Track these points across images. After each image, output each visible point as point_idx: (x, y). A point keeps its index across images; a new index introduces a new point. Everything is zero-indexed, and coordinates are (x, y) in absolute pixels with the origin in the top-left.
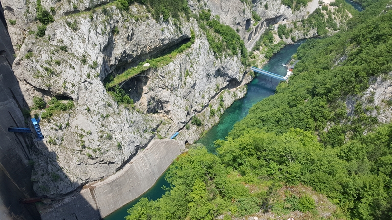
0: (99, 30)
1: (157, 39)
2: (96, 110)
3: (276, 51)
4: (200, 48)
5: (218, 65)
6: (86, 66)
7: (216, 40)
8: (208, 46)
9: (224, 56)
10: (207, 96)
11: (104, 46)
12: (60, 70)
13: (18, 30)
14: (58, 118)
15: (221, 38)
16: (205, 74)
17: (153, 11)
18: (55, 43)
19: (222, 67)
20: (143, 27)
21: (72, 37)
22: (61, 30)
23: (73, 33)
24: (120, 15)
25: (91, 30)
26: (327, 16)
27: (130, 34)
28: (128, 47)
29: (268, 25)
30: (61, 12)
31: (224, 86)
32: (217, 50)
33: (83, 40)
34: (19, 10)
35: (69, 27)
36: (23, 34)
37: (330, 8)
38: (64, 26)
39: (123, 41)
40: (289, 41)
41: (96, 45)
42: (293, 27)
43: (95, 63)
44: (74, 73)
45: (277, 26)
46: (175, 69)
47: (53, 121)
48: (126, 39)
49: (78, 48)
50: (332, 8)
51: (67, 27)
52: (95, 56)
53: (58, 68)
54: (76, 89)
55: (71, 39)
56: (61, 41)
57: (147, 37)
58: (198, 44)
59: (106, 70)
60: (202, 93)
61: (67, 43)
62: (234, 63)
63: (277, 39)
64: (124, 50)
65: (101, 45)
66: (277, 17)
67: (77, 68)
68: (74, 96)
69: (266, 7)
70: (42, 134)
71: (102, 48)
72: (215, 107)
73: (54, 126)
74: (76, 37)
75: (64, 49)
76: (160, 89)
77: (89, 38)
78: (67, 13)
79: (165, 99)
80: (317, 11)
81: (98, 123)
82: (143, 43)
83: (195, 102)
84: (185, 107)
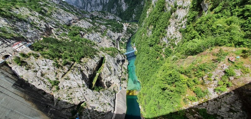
0: (77, 74)
1: (95, 64)
2: (94, 99)
3: (126, 46)
6: (81, 88)
7: (110, 53)
9: (116, 56)
11: (82, 77)
12: (74, 96)
14: (85, 111)
15: (111, 51)
17: (88, 57)
18: (65, 88)
20: (89, 64)
21: (70, 82)
22: (64, 83)
24: (80, 65)
25: (75, 76)
26: (130, 28)
27: (87, 68)
28: (89, 73)
29: (118, 41)
30: (60, 77)
32: (113, 55)
33: (75, 81)
36: (51, 94)
37: (129, 26)
40: (127, 41)
41: (79, 79)
42: (125, 37)
43: (83, 85)
44: (79, 93)
45: (120, 39)
46: (106, 69)
47: (83, 114)
48: (87, 71)
49: (74, 84)
50: (130, 25)
51: (66, 80)
52: (82, 82)
53: (72, 96)
54: (83, 97)
56: (67, 86)
57: (92, 65)
58: (107, 57)
59: (88, 84)
60: (118, 70)
61: (70, 85)
62: (119, 56)
63: (124, 43)
66: (119, 37)
67: (79, 91)
68: (84, 100)
69: (114, 36)
71: (82, 79)
72: (124, 71)
73: (85, 115)
75: (70, 88)
76: (107, 78)
77: (76, 78)
78: (63, 76)
79: (110, 80)
80: (127, 29)
81: (98, 102)
82: (92, 68)
83: (118, 74)
84: (117, 78)
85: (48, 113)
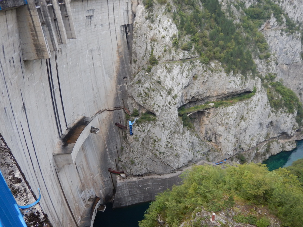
0: (184, 75)
1: (224, 88)
2: (168, 126)
4: (258, 101)
5: (273, 117)
6: (170, 96)
7: (276, 98)
8: (266, 101)
9: (279, 112)
10: (256, 140)
11: (185, 86)
12: (153, 96)
13: (137, 66)
14: (144, 125)
15: (281, 97)
16: (259, 123)
17: (226, 67)
18: (155, 78)
19: (276, 120)
20: (216, 78)
21: (166, 76)
22: (160, 70)
23: (167, 73)
24: (201, 67)
25: (180, 74)
27: (205, 81)
28: (201, 89)
30: (164, 59)
31: (275, 136)
32: (275, 105)
33: (173, 79)
34: (140, 54)
35: (166, 69)
36: (139, 69)
38: (163, 68)
39: (199, 85)
41: (179, 84)
43: (176, 96)
44: (161, 99)
46: (233, 112)
47: (141, 126)
48: (201, 84)
49: (168, 84)
51: (165, 69)
52: (178, 91)
53: (154, 94)
54: (160, 110)
55: (165, 77)
56: (159, 77)
57: (217, 85)
58: (258, 97)
59: (182, 102)
60: (252, 137)
61: (162, 79)
62: (288, 119)
64: (198, 91)
65: (183, 84)
67: (164, 96)
68: (157, 114)
70: (133, 132)
71: (184, 87)
72: (261, 151)
73: (141, 130)
74: (168, 77)
75: (159, 83)
76: (217, 124)
77: (177, 79)
79: (219, 133)
81: (167, 135)
82: (213, 88)
83: (244, 142)
84: (234, 144)
85: (119, 86)
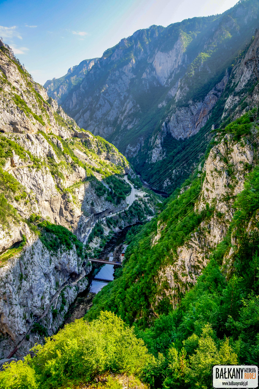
3: (108, 240)
4: (32, 249)
5: (55, 261)
8: (42, 246)
10: (47, 297)
16: (42, 274)
19: (60, 264)
26: (143, 206)
29: (97, 219)
31: (64, 282)
32: (51, 248)
37: (144, 199)
40: (117, 230)
42: (118, 218)
45: (105, 219)
60: (41, 295)
62: (70, 257)
63: (107, 230)
66: (103, 212)
69: (92, 204)
72: (58, 306)
80: (135, 203)
83: (34, 307)
84: (22, 315)
